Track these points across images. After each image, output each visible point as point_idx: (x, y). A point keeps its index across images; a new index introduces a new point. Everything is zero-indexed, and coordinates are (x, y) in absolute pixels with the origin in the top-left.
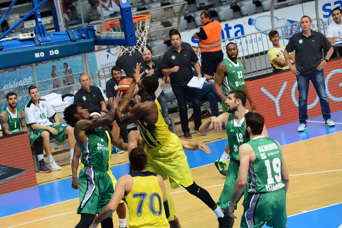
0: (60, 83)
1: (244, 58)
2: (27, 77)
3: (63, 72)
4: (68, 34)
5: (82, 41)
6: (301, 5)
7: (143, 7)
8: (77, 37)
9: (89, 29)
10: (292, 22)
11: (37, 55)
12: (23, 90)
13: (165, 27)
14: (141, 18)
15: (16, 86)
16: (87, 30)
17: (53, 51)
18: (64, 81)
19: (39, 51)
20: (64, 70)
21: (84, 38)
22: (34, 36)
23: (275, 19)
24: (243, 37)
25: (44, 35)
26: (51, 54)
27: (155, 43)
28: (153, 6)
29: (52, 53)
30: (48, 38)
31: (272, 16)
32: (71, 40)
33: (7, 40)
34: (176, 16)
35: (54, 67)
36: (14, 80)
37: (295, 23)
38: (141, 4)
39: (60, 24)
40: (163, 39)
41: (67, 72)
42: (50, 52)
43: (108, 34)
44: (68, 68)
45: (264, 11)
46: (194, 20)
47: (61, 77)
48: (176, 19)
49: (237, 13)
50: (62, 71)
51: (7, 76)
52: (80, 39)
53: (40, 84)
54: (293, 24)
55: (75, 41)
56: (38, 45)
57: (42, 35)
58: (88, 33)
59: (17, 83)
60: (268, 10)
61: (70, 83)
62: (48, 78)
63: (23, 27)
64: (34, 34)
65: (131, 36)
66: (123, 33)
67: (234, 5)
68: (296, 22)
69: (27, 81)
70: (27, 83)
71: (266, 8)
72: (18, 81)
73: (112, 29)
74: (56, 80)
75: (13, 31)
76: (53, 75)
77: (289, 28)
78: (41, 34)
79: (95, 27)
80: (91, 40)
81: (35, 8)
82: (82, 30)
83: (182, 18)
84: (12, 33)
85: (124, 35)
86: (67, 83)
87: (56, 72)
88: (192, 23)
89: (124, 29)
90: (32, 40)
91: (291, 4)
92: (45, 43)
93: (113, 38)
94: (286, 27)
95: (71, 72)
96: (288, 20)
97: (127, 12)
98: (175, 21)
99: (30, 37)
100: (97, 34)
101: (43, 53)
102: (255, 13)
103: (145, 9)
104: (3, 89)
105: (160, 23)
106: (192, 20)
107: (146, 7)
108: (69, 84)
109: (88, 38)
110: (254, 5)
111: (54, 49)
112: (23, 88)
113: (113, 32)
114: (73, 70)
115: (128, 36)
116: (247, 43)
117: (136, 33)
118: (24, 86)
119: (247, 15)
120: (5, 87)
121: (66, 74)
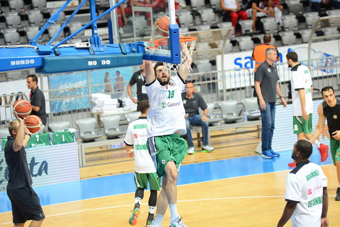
0: (111, 89)
1: (281, 83)
2: (82, 80)
3: (115, 79)
4: (120, 47)
5: (132, 55)
6: (337, 41)
7: (193, 28)
8: (128, 51)
9: (140, 45)
10: (327, 55)
11: (90, 63)
12: (77, 92)
13: (212, 48)
14: (187, 40)
15: (71, 88)
16: (138, 45)
17: (105, 61)
18: (115, 87)
19: (92, 60)
20: (116, 77)
21: (134, 52)
22: (89, 46)
23: (312, 51)
24: (281, 64)
25: (98, 45)
26: (103, 64)
27: (201, 61)
28: (203, 27)
29: (104, 62)
30: (102, 49)
31: (309, 48)
32: (122, 53)
33: (64, 47)
34: (222, 39)
35: (107, 73)
36: (70, 81)
37: (330, 57)
38: (192, 25)
39: (114, 37)
40: (208, 58)
41: (119, 80)
42: (102, 61)
43: (156, 51)
44: (120, 76)
45: (303, 43)
46: (238, 45)
47: (112, 83)
48: (222, 42)
49: (279, 42)
50: (114, 77)
51: (64, 77)
52: (130, 52)
53: (92, 88)
54: (328, 57)
55: (125, 54)
56: (92, 54)
57: (97, 46)
58: (138, 48)
59: (73, 84)
60: (307, 43)
61: (120, 89)
62: (101, 83)
63: (83, 35)
64: (90, 44)
65: (177, 55)
66: (170, 51)
67: (276, 34)
68: (332, 56)
69: (81, 84)
70: (81, 85)
71: (305, 40)
72: (74, 83)
73: (160, 46)
74: (107, 85)
75: (74, 37)
76: (106, 81)
77: (325, 61)
78: (95, 45)
79: (146, 44)
80: (141, 54)
81: (93, 20)
82: (133, 44)
83: (228, 41)
84: (72, 38)
85: (170, 54)
86: (117, 90)
87: (108, 79)
88: (237, 46)
89: (170, 48)
90: (87, 49)
91: (328, 39)
92: (98, 53)
93: (160, 55)
94: (322, 60)
95: (122, 79)
96: (324, 54)
97: (175, 33)
98: (221, 44)
99: (86, 46)
100: (146, 50)
101: (96, 62)
102: (295, 44)
103: (195, 30)
104: (59, 89)
105: (207, 44)
106: (237, 44)
107: (197, 28)
108: (119, 91)
109: (138, 52)
110: (295, 37)
111: (106, 59)
112: (77, 89)
113: (161, 50)
114: (124, 78)
115: (174, 54)
116: (284, 71)
117: (181, 53)
118: (78, 88)
119: (287, 45)
120: (61, 87)
121: (117, 81)
